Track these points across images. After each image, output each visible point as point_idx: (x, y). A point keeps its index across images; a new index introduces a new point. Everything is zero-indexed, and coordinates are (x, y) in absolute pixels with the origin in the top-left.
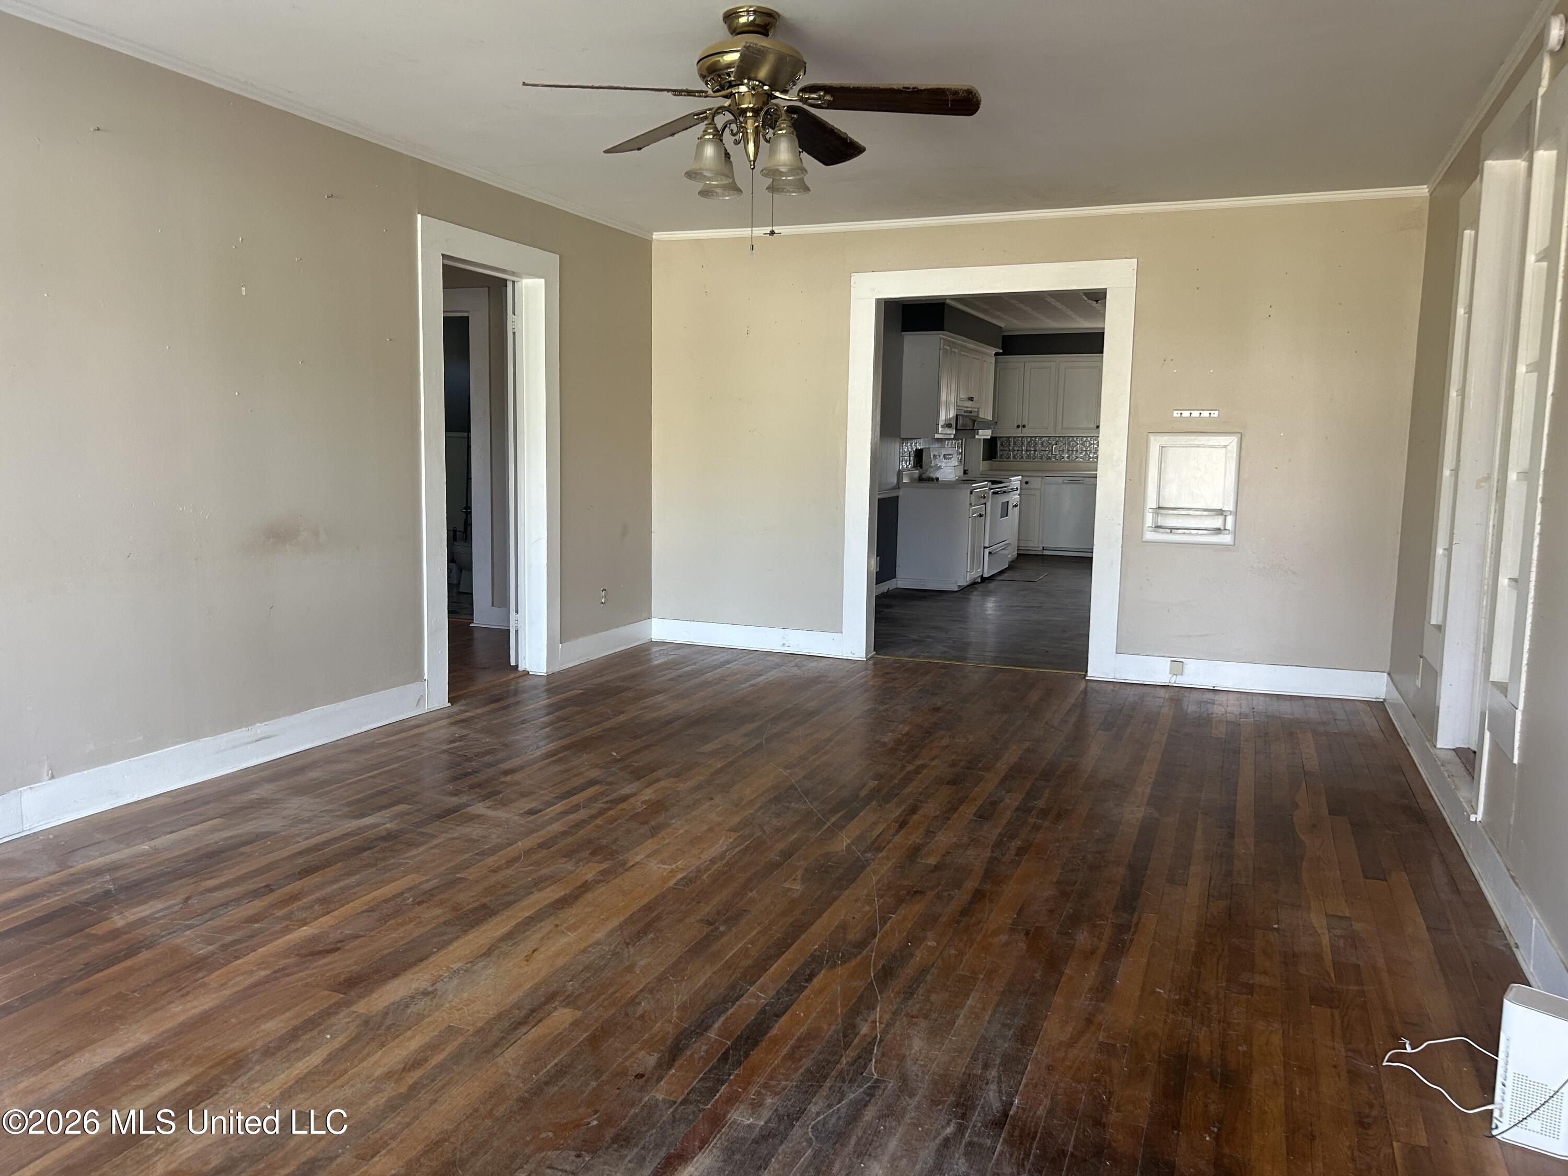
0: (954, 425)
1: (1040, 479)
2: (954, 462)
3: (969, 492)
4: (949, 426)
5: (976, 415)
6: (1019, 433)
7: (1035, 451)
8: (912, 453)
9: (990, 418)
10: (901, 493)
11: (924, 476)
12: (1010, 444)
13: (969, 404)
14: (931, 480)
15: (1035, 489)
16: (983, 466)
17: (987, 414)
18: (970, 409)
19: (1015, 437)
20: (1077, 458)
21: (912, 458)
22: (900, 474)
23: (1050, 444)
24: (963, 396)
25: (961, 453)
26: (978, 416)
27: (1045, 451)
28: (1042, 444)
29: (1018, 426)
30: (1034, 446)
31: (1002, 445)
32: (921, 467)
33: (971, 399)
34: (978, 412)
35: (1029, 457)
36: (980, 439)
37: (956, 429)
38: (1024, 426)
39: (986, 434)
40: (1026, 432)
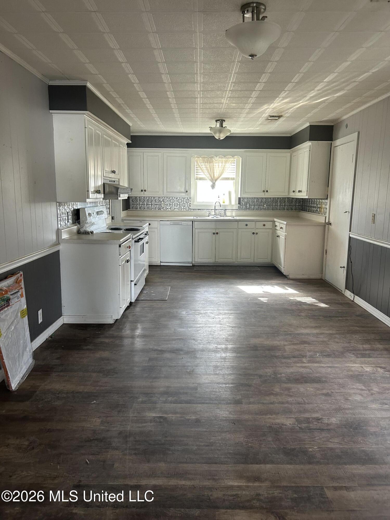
0: (102, 191)
1: (157, 222)
2: (105, 215)
3: (118, 246)
4: (98, 192)
5: (118, 183)
6: (142, 194)
7: (152, 205)
8: (70, 214)
9: (126, 185)
10: (61, 248)
11: (82, 230)
12: (137, 200)
13: (112, 175)
14: (87, 233)
15: (154, 228)
16: (123, 214)
17: (124, 183)
18: (113, 179)
19: (139, 197)
20: (175, 209)
21: (70, 217)
22: (58, 232)
23: (160, 201)
24: (108, 169)
25: (109, 208)
26: (119, 185)
27: (157, 205)
28: (155, 201)
29: (142, 191)
30: (151, 202)
31: (132, 201)
32: (79, 223)
33: (114, 172)
34: (119, 181)
35: (148, 208)
36: (120, 200)
37: (104, 193)
38: (145, 191)
39: (124, 197)
40: (146, 194)
